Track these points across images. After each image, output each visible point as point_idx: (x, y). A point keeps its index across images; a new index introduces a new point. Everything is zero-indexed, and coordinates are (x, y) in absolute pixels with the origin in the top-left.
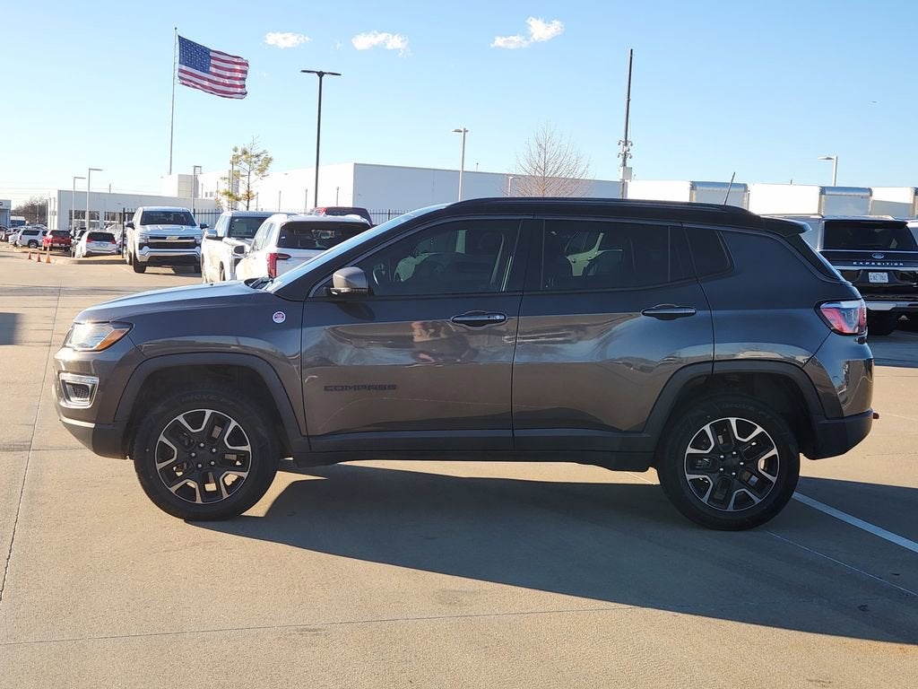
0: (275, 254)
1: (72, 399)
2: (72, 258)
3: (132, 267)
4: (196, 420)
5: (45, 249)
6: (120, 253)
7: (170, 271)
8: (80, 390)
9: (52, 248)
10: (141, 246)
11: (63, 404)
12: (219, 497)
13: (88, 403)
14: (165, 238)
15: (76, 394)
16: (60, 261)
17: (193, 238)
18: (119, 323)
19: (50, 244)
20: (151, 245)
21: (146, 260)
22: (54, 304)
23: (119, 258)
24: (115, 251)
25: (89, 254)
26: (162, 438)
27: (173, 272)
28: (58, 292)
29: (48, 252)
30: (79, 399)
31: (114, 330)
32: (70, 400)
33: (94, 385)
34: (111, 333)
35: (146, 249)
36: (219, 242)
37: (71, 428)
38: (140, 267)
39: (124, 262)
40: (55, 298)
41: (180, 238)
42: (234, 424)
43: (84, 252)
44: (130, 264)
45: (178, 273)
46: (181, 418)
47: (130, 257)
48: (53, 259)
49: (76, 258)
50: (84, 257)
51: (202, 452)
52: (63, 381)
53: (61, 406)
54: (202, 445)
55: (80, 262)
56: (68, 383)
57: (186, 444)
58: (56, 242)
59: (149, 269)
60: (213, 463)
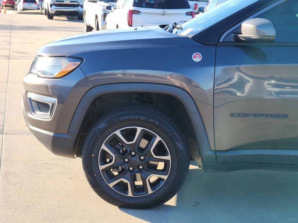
0: (132, 11)
1: (36, 112)
2: (16, 11)
3: (46, 16)
4: (129, 135)
5: (3, 6)
6: (39, 9)
7: (65, 18)
8: (43, 106)
9: (6, 6)
10: (51, 6)
11: (30, 115)
12: (145, 192)
13: (48, 117)
14: (63, 2)
15: (39, 109)
16: (10, 12)
17: (77, 2)
18: (73, 58)
19: (5, 4)
20: (56, 5)
21: (53, 12)
22: (9, 34)
23: (39, 11)
24: (36, 8)
25: (24, 9)
26: (104, 147)
27: (67, 19)
28: (11, 28)
29: (4, 8)
30: (42, 113)
31: (69, 63)
32: (35, 113)
33: (53, 104)
34: (67, 65)
35: (54, 7)
36: (95, 3)
37: (37, 134)
38: (50, 17)
39: (42, 14)
40: (10, 31)
41: (71, 2)
42: (158, 139)
43: (22, 8)
44: (46, 14)
45: (70, 20)
46: (118, 133)
47: (46, 11)
48: (7, 11)
49: (17, 11)
50: (21, 10)
51: (134, 158)
52: (30, 99)
53: (28, 117)
54: (133, 153)
55: (21, 13)
56: (33, 101)
57: (121, 152)
58: (8, 3)
59: (55, 17)
60: (141, 167)
